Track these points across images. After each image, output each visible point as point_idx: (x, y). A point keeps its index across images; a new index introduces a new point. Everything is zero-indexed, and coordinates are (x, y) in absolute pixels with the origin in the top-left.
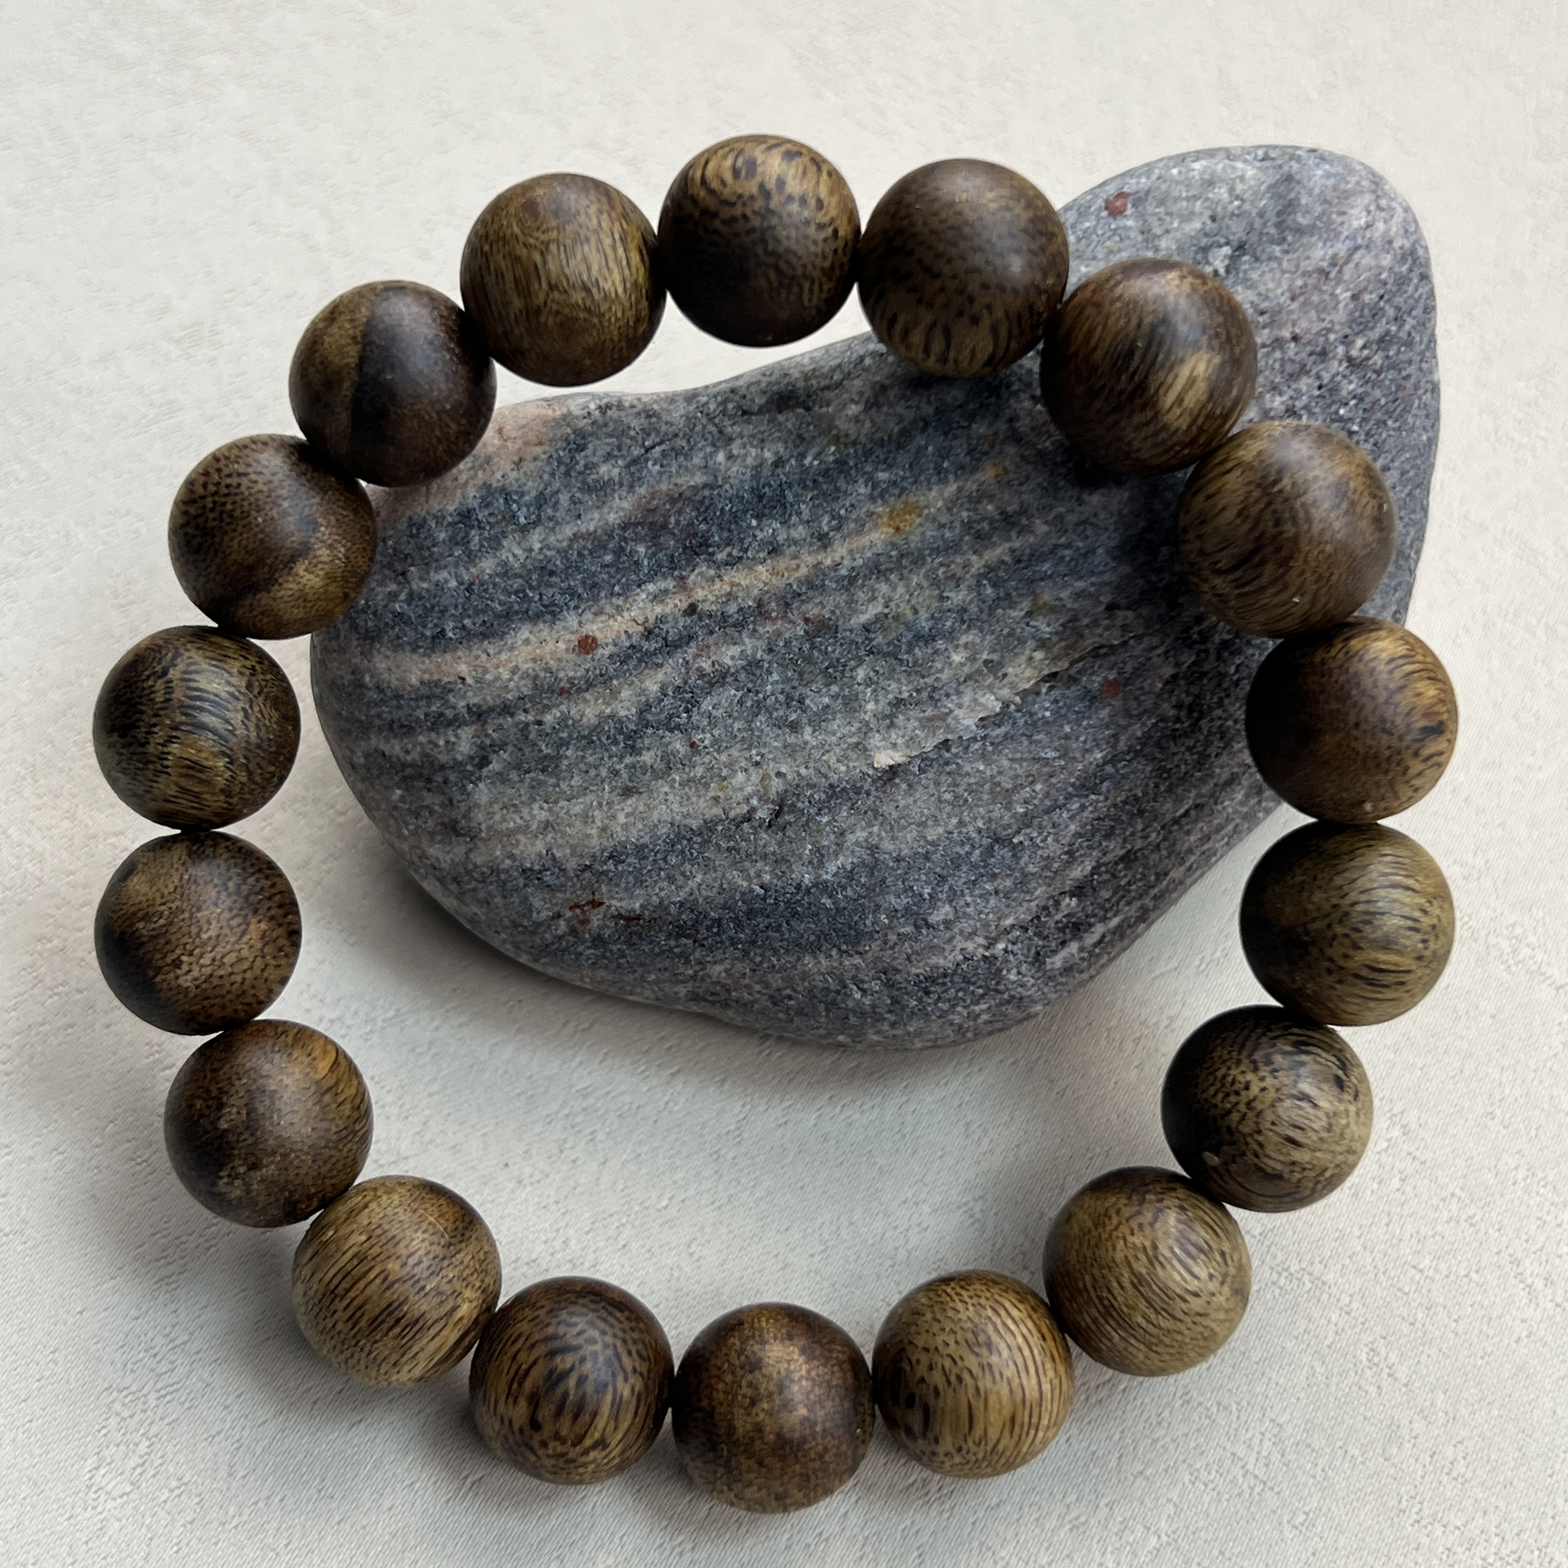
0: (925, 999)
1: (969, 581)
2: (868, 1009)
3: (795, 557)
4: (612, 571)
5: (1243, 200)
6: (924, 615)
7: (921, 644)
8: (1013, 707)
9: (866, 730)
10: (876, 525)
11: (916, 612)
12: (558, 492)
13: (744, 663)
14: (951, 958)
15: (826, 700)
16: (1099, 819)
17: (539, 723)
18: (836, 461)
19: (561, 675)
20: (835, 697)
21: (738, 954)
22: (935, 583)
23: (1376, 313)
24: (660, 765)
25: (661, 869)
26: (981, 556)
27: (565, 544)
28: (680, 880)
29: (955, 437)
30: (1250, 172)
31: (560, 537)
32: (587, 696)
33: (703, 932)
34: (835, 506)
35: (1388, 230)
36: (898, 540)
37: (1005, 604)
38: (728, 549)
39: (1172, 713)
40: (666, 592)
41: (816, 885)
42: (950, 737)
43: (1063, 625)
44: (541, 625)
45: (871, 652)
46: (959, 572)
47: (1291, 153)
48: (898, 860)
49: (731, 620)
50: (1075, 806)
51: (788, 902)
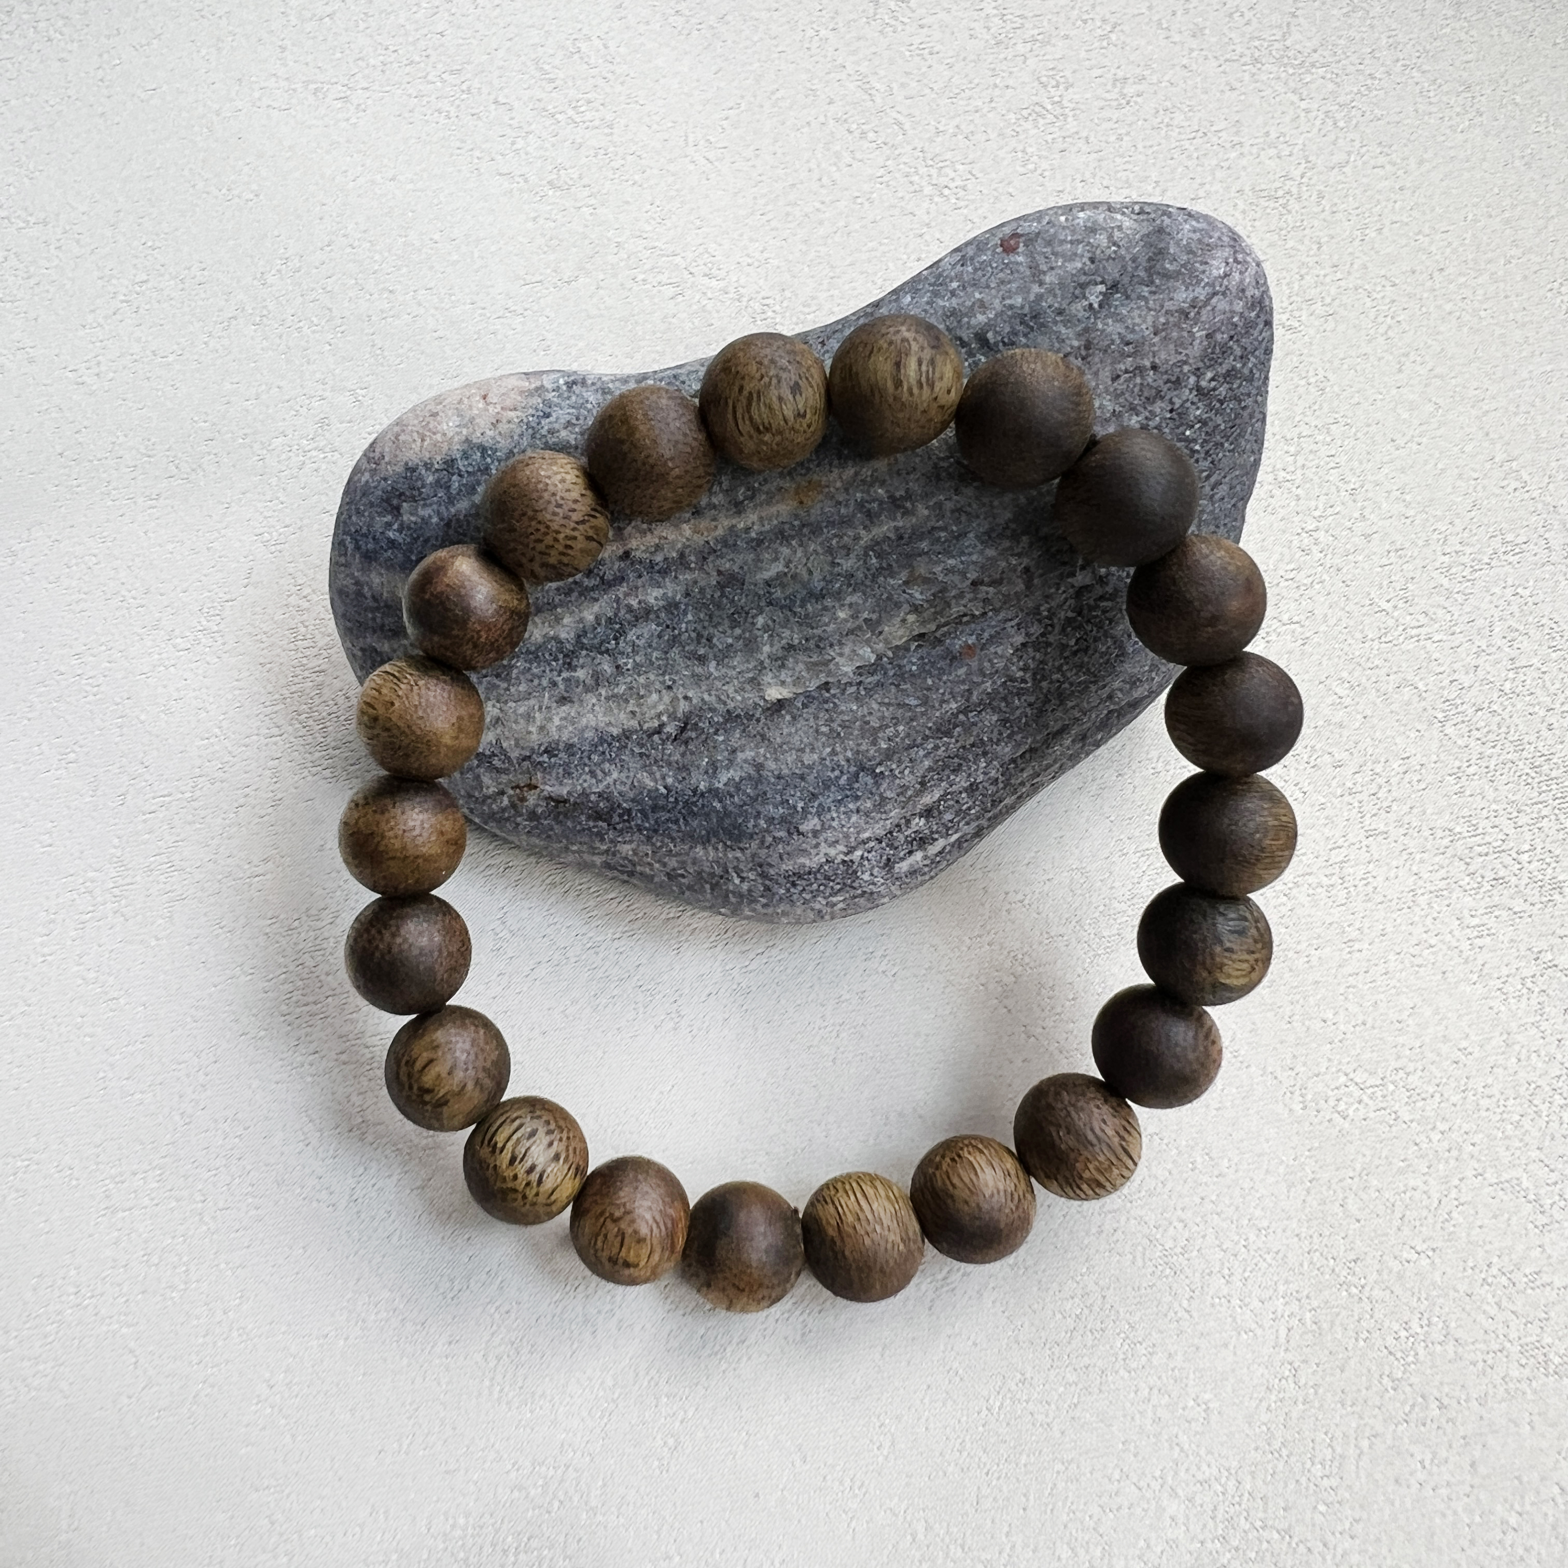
0: (792, 890)
1: (858, 549)
3: (714, 519)
5: (1119, 247)
6: (817, 575)
7: (813, 600)
8: (885, 659)
9: (761, 666)
10: (784, 498)
11: (810, 573)
13: (665, 603)
14: (815, 860)
15: (730, 641)
16: (949, 757)
21: (644, 839)
22: (830, 551)
23: (1225, 350)
24: (590, 681)
25: (585, 765)
26: (869, 530)
28: (600, 775)
30: (1127, 223)
32: (536, 619)
33: (616, 819)
34: (751, 479)
35: (1242, 281)
36: (801, 512)
37: (886, 573)
39: (1020, 674)
41: (710, 791)
42: (830, 680)
43: (934, 595)
45: (770, 604)
46: (850, 544)
47: (1164, 210)
48: (779, 777)
49: (657, 568)
50: (930, 745)
51: (685, 802)
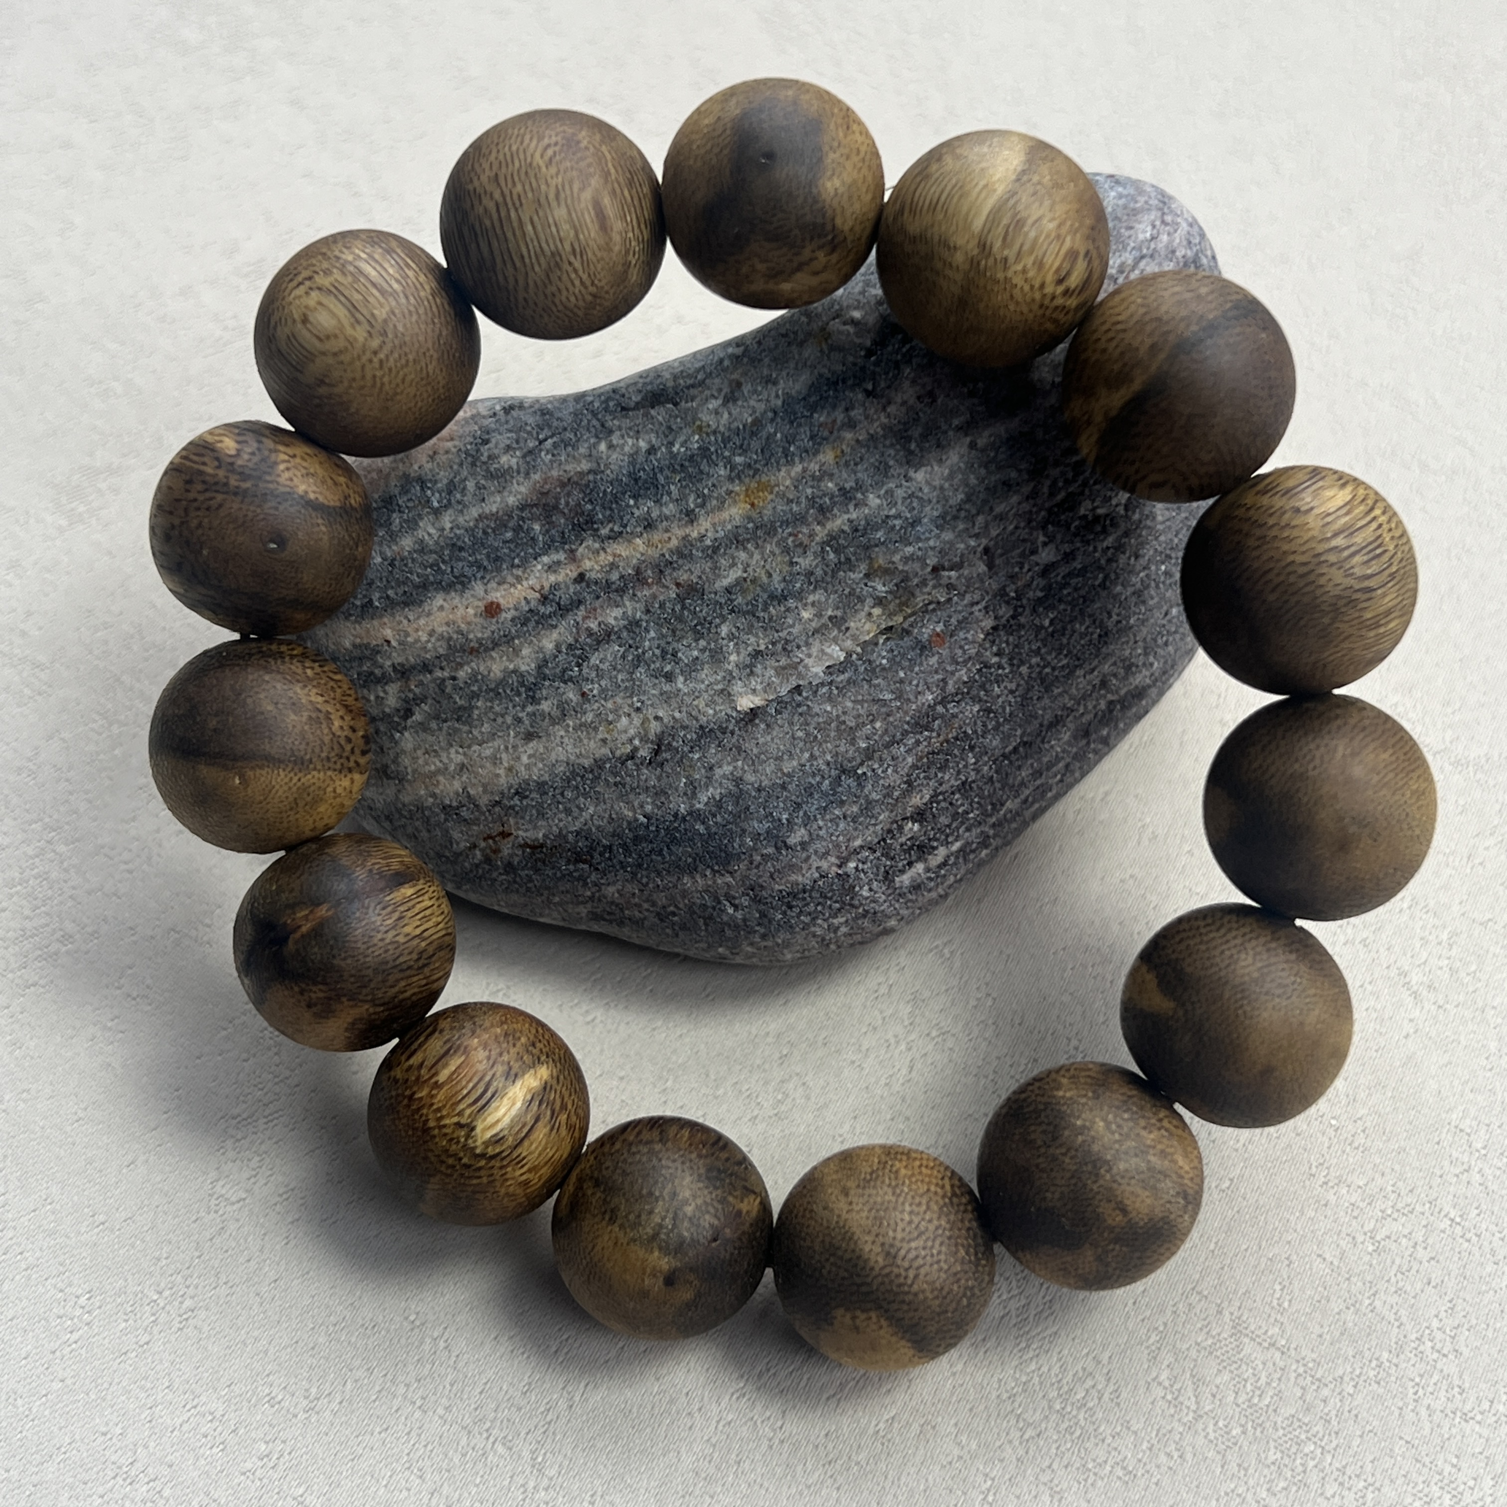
0: (789, 912)
1: (815, 547)
2: (740, 922)
3: (667, 531)
4: (512, 546)
6: (776, 577)
7: (775, 603)
8: (854, 656)
9: (730, 678)
10: (735, 502)
11: (770, 575)
12: (466, 479)
13: (626, 622)
14: (808, 875)
15: (696, 653)
16: (933, 753)
17: (454, 678)
18: (699, 448)
19: (471, 636)
20: (703, 651)
21: (629, 877)
22: (786, 550)
24: (556, 713)
25: (559, 803)
26: (823, 525)
27: (472, 524)
28: (575, 811)
29: (800, 425)
31: (467, 518)
32: (494, 654)
33: (597, 858)
34: (699, 486)
35: (1171, 242)
36: (755, 515)
37: (846, 567)
38: (611, 525)
39: (995, 660)
40: (559, 563)
41: (690, 813)
42: (801, 683)
43: (896, 585)
44: (453, 594)
45: (733, 611)
46: (806, 541)
48: (759, 790)
49: (614, 587)
50: (911, 741)
51: (667, 829)
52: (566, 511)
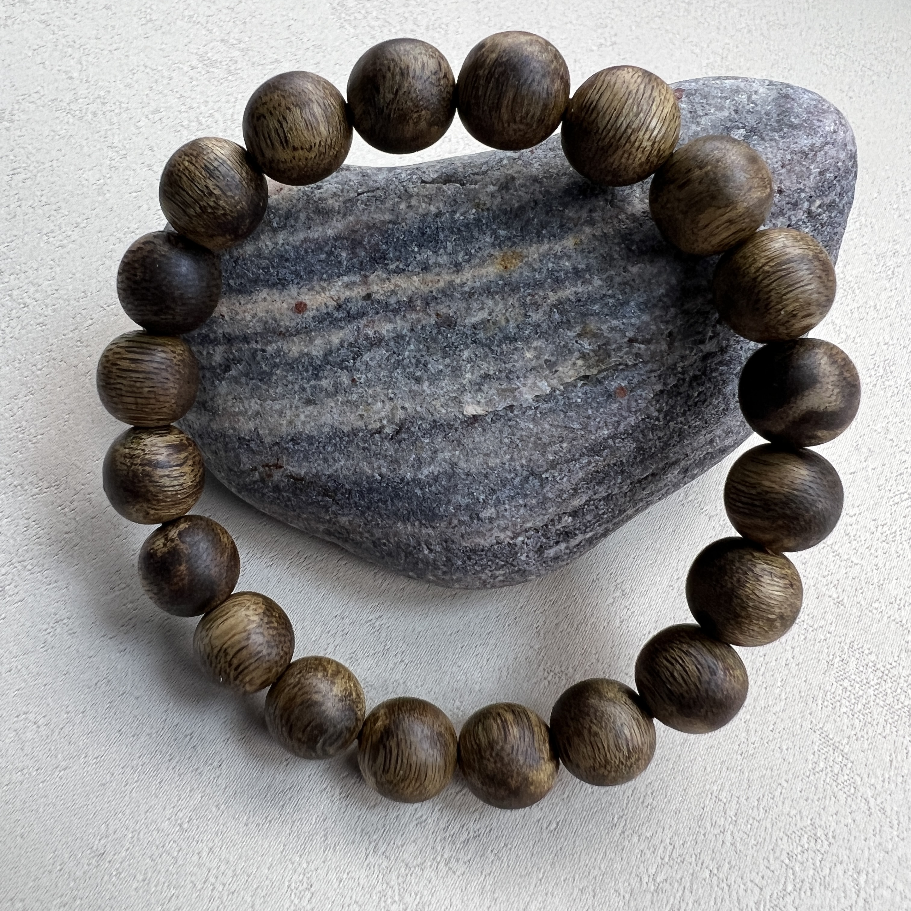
0: (468, 562)
1: (545, 307)
2: (431, 561)
3: (438, 274)
4: (324, 265)
5: (756, 104)
6: (512, 324)
7: (508, 342)
8: (558, 392)
9: (463, 390)
10: (493, 263)
11: (508, 321)
12: (300, 211)
13: (394, 335)
14: (488, 540)
15: (441, 367)
16: (597, 472)
17: (264, 351)
18: (474, 219)
19: (282, 323)
20: (447, 366)
21: (358, 513)
22: (524, 305)
23: (831, 186)
24: (331, 389)
25: (320, 453)
26: (556, 292)
27: (298, 244)
28: (331, 461)
29: (553, 216)
31: (296, 239)
32: (295, 338)
33: (339, 496)
34: (469, 246)
36: (505, 274)
37: (564, 326)
38: (398, 263)
39: (656, 414)
40: (354, 283)
41: (414, 480)
42: (515, 404)
43: (599, 346)
44: (275, 291)
45: (474, 342)
46: (540, 302)
47: (787, 85)
48: (468, 474)
49: (391, 308)
50: (585, 461)
51: (394, 488)
52: (367, 247)
